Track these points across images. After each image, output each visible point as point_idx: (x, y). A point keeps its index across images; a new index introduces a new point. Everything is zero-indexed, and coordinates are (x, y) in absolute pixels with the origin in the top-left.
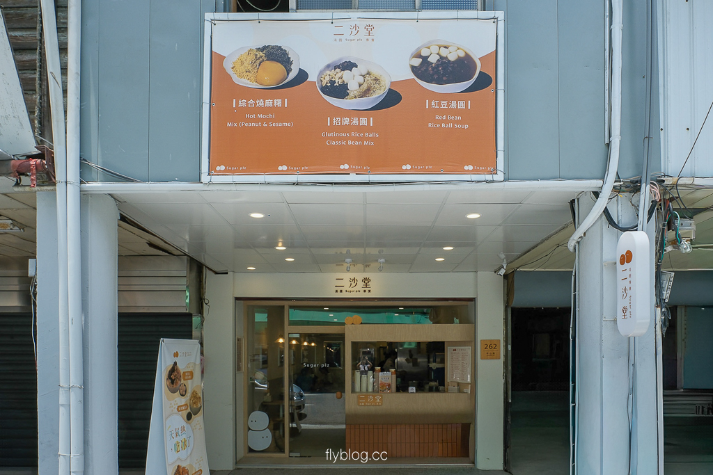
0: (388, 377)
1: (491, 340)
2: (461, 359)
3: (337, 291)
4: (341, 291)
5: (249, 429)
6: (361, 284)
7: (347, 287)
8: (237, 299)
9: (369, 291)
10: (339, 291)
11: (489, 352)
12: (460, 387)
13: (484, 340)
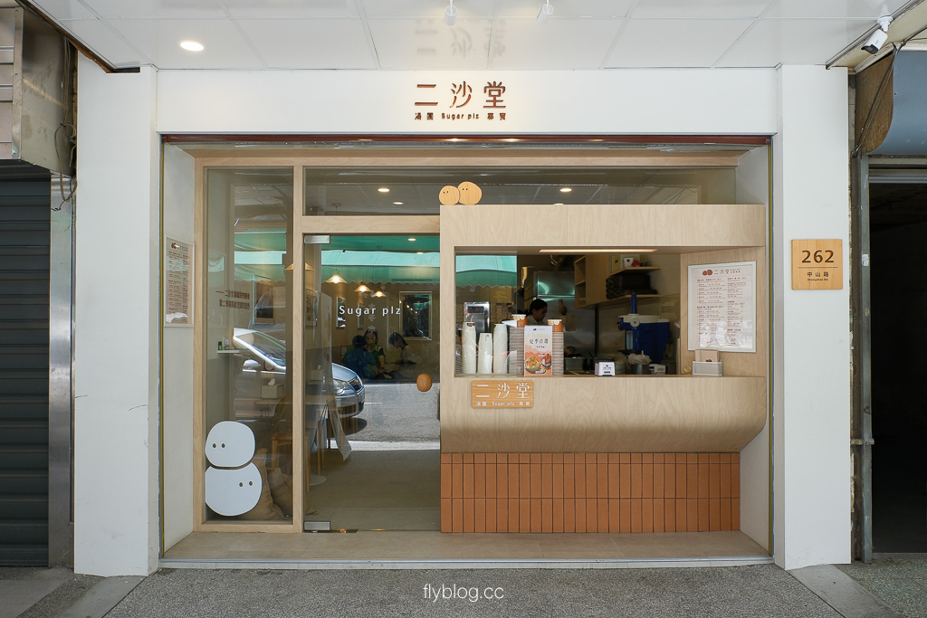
0: (545, 338)
1: (817, 241)
2: (724, 294)
3: (419, 116)
4: (430, 116)
5: (208, 464)
6: (480, 98)
7: (445, 105)
8: (166, 139)
9: (503, 116)
10: (424, 116)
11: (814, 272)
12: (725, 363)
13: (801, 241)
